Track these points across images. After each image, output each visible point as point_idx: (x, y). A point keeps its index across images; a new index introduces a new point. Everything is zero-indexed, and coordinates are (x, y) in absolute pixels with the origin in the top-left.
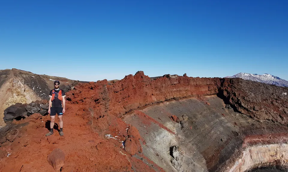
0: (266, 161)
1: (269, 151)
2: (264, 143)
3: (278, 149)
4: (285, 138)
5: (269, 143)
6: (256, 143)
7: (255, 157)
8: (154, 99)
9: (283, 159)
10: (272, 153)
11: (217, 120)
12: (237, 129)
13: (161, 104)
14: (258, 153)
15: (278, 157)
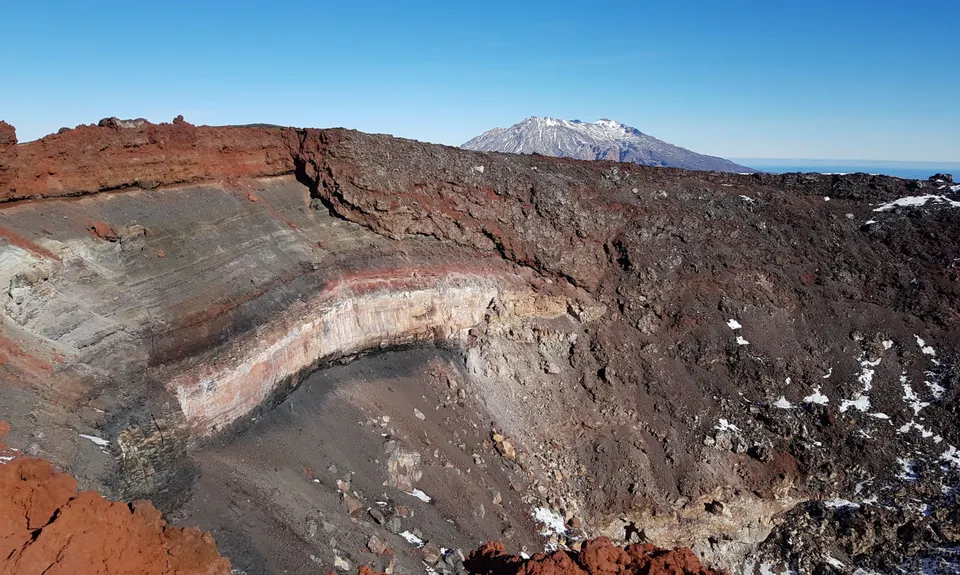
0: (402, 330)
1: (411, 305)
2: (396, 288)
3: (435, 301)
4: (457, 275)
5: (411, 287)
6: (373, 289)
7: (368, 320)
8: (55, 184)
9: (451, 323)
10: (419, 309)
11: (268, 238)
12: (317, 258)
13: (86, 201)
14: (378, 313)
15: (438, 319)
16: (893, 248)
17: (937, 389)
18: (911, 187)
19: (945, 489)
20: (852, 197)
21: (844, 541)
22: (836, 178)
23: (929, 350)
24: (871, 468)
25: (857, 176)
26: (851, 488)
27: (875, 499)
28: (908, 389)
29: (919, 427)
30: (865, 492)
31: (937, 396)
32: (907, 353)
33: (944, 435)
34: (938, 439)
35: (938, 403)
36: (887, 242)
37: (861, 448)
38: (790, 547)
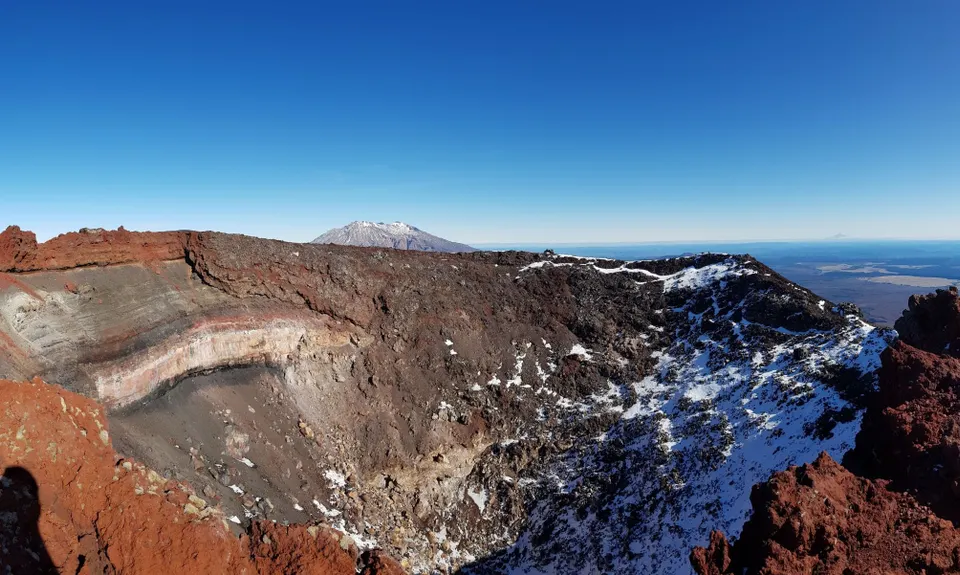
0: (242, 355)
1: (249, 339)
2: (239, 328)
3: (265, 337)
4: (280, 320)
5: (248, 328)
6: (224, 328)
7: (221, 347)
8: (54, 263)
9: (275, 351)
10: (254, 342)
11: (163, 296)
12: (189, 309)
13: (68, 272)
14: (227, 344)
15: (267, 348)
16: (529, 291)
17: (553, 366)
18: (536, 257)
19: (559, 421)
20: (508, 264)
21: (512, 464)
22: (500, 254)
23: (548, 346)
24: (524, 418)
25: (510, 252)
26: (514, 432)
27: (526, 435)
28: (539, 368)
29: (546, 389)
30: (522, 434)
31: (553, 370)
32: (538, 349)
33: (558, 391)
34: (555, 394)
35: (554, 374)
36: (526, 288)
37: (518, 407)
38: (484, 475)
